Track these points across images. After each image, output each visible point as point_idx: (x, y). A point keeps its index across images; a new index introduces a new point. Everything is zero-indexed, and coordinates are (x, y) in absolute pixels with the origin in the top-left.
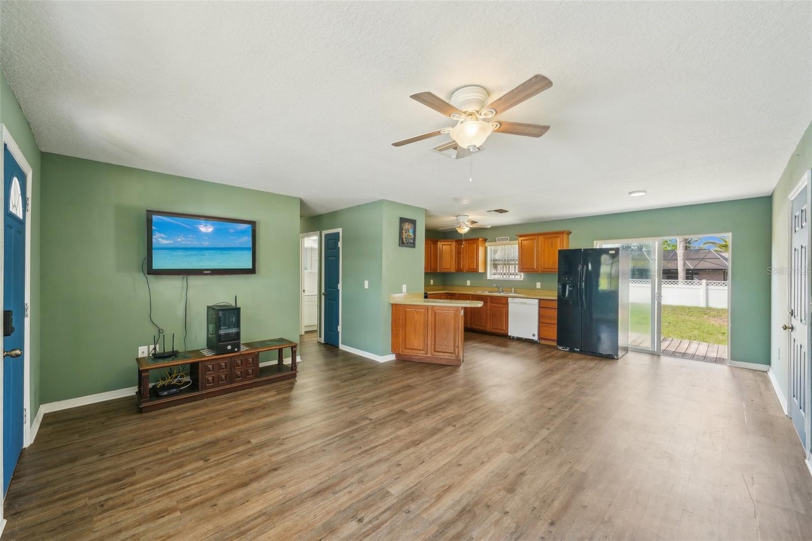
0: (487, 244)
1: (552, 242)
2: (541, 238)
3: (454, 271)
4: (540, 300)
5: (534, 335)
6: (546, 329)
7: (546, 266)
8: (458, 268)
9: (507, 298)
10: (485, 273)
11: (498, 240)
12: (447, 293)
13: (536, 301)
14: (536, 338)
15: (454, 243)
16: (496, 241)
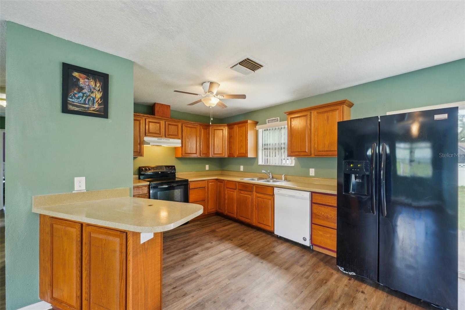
0: (258, 127)
1: (328, 117)
2: (314, 113)
3: (226, 156)
4: (312, 193)
5: (305, 239)
6: (320, 233)
7: (321, 148)
8: (230, 154)
9: (273, 187)
10: (256, 159)
11: (268, 123)
12: (217, 179)
13: (307, 195)
14: (307, 243)
15: (226, 128)
16: (266, 124)
